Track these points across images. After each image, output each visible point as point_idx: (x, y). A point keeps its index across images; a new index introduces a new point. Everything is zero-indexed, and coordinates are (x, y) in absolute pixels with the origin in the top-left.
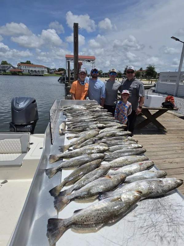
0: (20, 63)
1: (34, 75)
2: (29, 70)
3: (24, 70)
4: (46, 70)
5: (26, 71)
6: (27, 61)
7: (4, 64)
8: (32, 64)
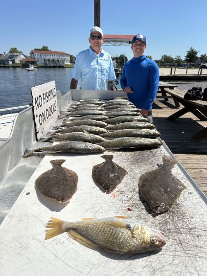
0: (34, 50)
1: (51, 67)
2: (45, 60)
3: (38, 60)
4: (69, 58)
5: (41, 60)
6: (44, 47)
7: (13, 52)
8: (50, 51)
